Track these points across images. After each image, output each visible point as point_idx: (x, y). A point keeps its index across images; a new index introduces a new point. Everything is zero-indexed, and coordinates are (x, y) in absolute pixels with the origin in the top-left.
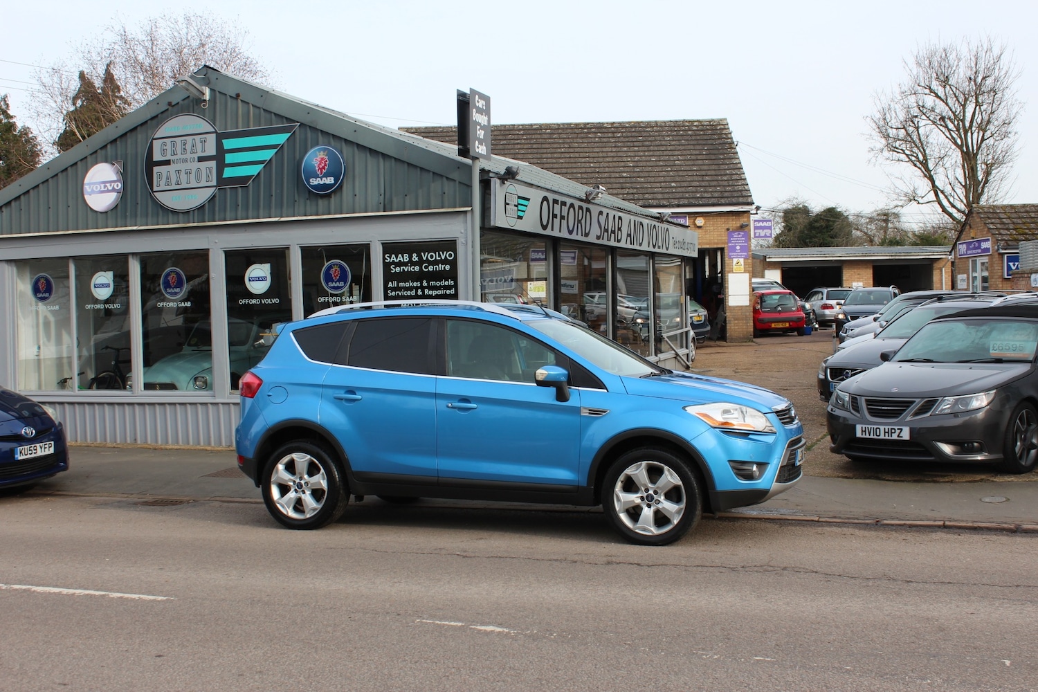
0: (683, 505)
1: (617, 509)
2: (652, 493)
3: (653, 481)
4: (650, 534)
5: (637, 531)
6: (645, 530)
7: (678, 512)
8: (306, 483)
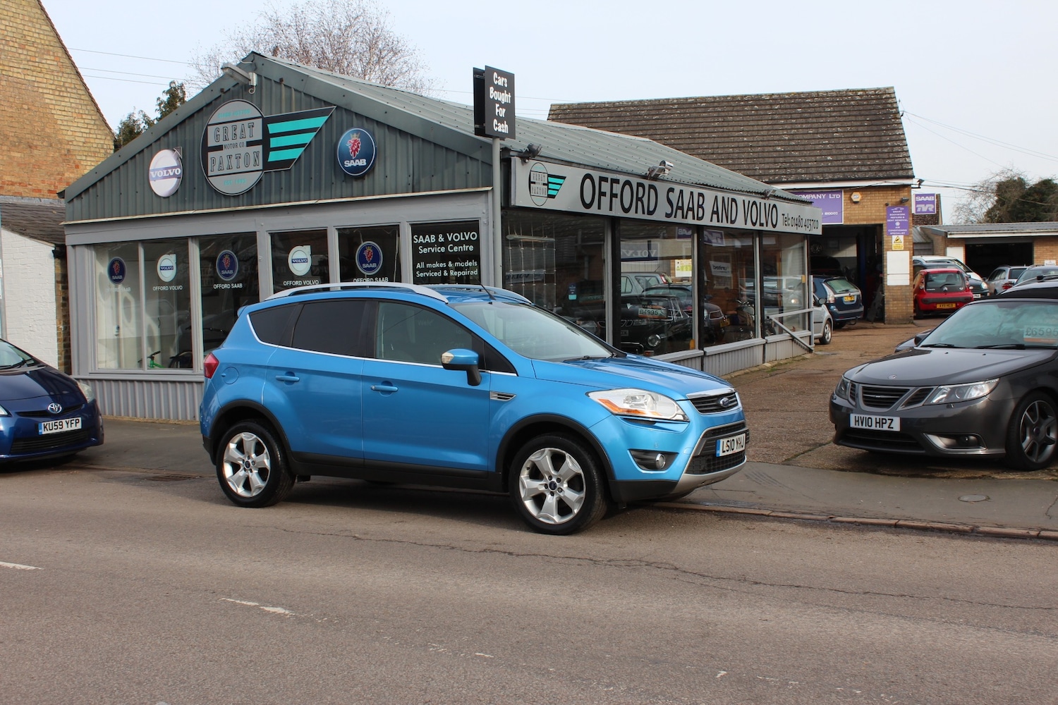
0: (583, 495)
1: (523, 496)
2: (555, 481)
3: (557, 468)
4: (552, 523)
5: (541, 519)
6: (548, 518)
7: (579, 501)
8: (254, 462)
